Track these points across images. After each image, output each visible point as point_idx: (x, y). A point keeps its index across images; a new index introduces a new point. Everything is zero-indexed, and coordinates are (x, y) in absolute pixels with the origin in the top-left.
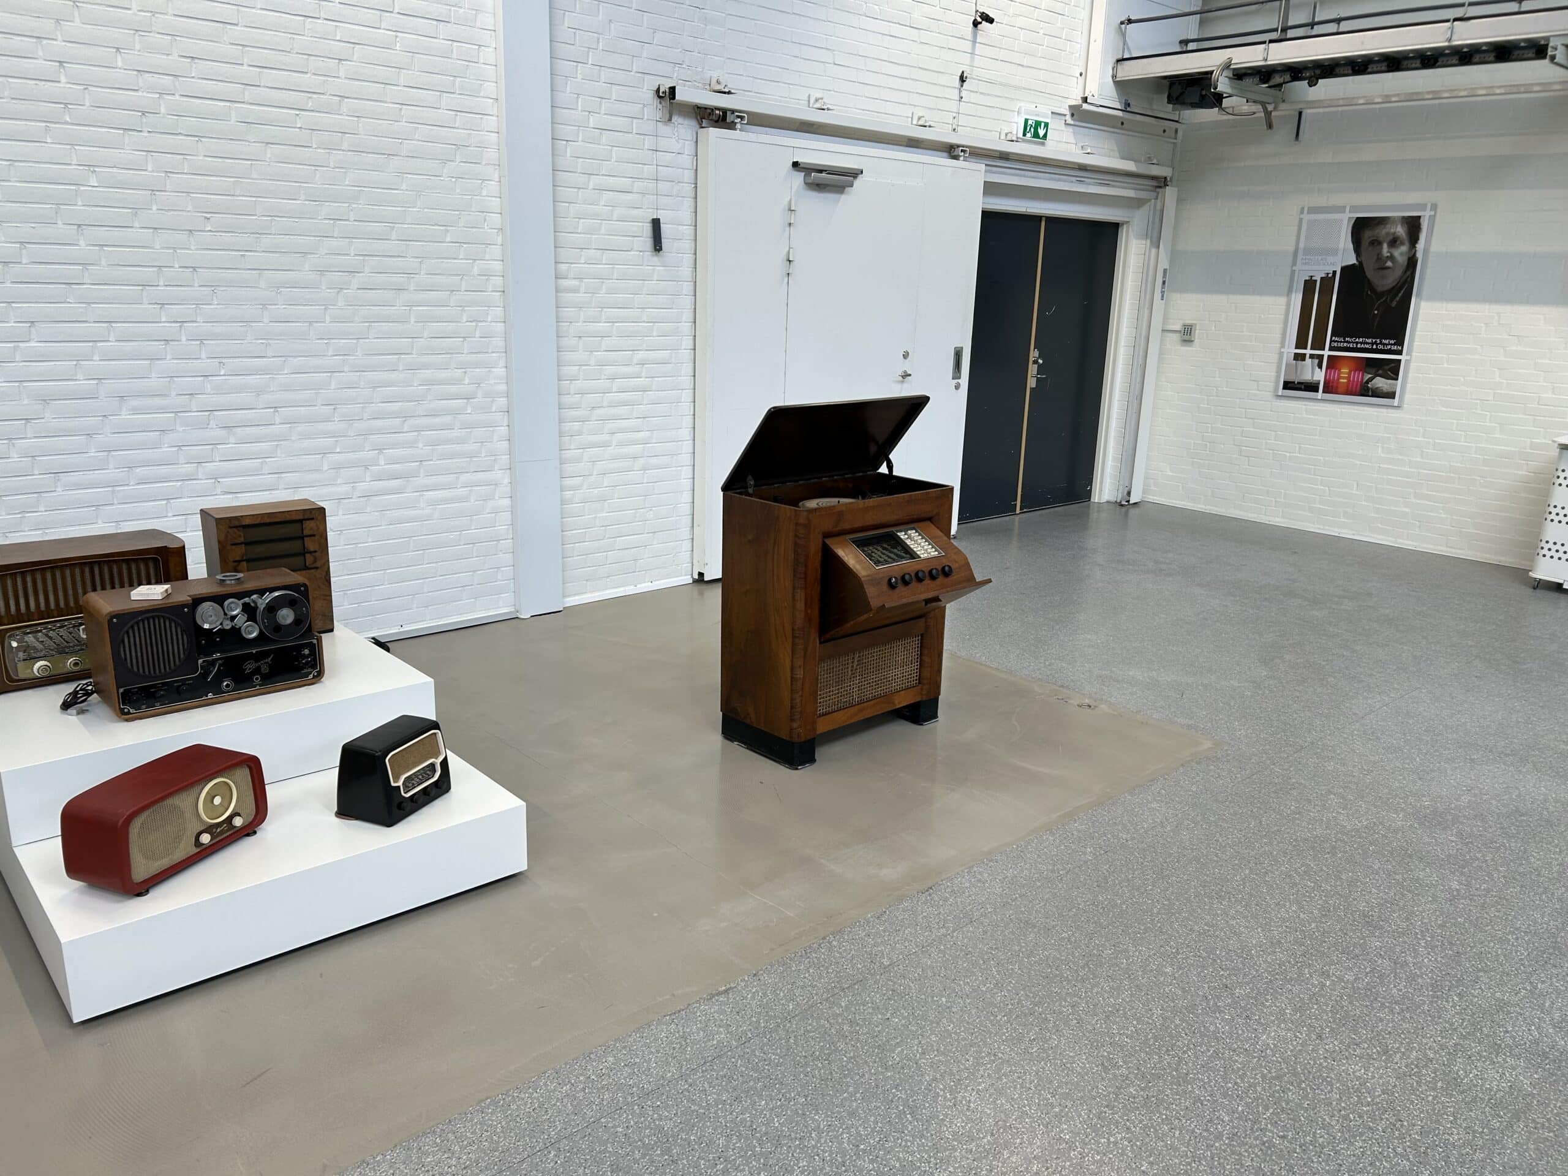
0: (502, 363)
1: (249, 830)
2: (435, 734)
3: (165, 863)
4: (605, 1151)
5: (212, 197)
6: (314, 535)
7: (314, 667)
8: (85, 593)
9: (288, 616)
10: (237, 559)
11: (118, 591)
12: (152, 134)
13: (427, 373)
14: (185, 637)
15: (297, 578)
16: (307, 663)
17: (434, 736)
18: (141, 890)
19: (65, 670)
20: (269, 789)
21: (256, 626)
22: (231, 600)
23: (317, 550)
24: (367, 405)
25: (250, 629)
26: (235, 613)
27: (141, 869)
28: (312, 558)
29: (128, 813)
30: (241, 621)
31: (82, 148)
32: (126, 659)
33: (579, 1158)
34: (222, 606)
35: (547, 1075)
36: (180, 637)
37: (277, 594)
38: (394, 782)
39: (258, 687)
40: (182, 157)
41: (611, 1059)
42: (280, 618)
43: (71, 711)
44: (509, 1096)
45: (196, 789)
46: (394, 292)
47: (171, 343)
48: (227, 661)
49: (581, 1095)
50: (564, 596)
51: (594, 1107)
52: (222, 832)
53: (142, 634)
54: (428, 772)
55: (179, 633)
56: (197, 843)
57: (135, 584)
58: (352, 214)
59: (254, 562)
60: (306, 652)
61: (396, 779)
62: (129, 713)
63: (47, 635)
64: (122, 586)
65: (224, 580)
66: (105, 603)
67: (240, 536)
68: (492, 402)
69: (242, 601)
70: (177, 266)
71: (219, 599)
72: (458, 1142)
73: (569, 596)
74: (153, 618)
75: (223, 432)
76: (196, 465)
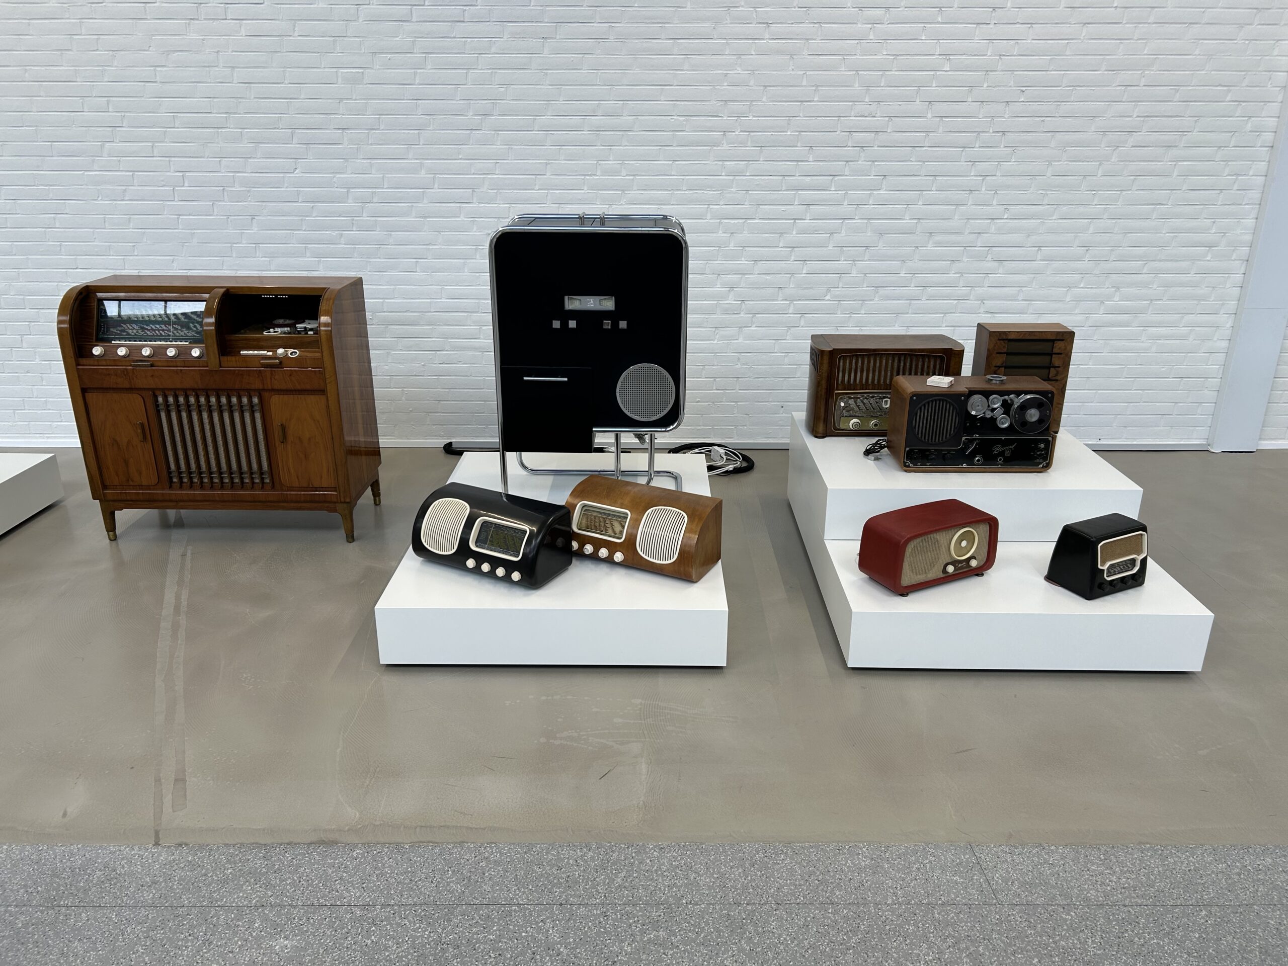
0: (1253, 214)
1: (979, 572)
2: (1141, 535)
3: (921, 578)
4: (1255, 933)
5: (1030, 73)
6: (1061, 354)
7: (1045, 459)
8: (898, 374)
9: (1034, 415)
10: (998, 365)
11: (919, 377)
12: (997, 25)
13: (1177, 223)
14: (957, 419)
15: (1046, 386)
16: (1041, 455)
17: (1140, 537)
18: (903, 592)
19: (868, 428)
20: (1000, 546)
21: (1008, 418)
22: (994, 396)
23: (1061, 365)
24: (1116, 248)
25: (1003, 420)
26: (996, 406)
27: (908, 577)
28: (1055, 372)
29: (908, 536)
30: (999, 414)
31: (945, 41)
32: (915, 428)
33: (1229, 927)
34: (988, 399)
35: (1204, 848)
36: (954, 417)
37: (1028, 397)
38: (1101, 566)
39: (1000, 466)
40: (1014, 42)
41: (1270, 861)
42: (1028, 416)
43: (871, 457)
44: (1167, 850)
45: (953, 531)
46: (1165, 148)
47: (974, 192)
48: (982, 442)
49: (1236, 878)
50: (1260, 439)
51: (1248, 893)
52: (962, 568)
53: (930, 411)
54: (1129, 565)
55: (954, 415)
56: (944, 571)
57: (931, 373)
58: (1143, 80)
59: (1009, 369)
60: (1042, 446)
61: (1103, 563)
62: (908, 466)
63: (862, 402)
64: (922, 374)
65: (991, 380)
66: (909, 384)
67: (1004, 347)
68: (1234, 251)
69: (1003, 398)
70: (991, 131)
71: (986, 394)
72: (1119, 866)
73: (1264, 439)
74: (940, 400)
75: (995, 264)
76: (970, 288)
